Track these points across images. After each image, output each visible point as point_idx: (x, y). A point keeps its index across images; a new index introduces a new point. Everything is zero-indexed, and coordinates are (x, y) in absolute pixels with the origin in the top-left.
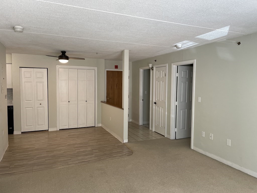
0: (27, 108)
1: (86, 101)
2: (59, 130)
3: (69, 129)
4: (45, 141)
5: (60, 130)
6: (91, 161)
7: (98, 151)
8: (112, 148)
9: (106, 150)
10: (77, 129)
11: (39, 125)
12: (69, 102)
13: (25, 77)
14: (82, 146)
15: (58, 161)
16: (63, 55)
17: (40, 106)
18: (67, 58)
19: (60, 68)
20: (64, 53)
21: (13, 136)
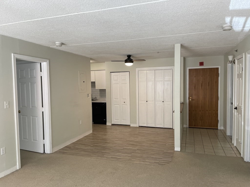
0: (115, 105)
1: (163, 102)
2: (138, 126)
3: (147, 127)
4: (116, 134)
5: (140, 127)
6: (121, 159)
7: (141, 152)
8: (156, 153)
9: (148, 153)
10: (155, 128)
11: (123, 120)
12: (147, 101)
13: (114, 80)
14: (134, 144)
15: (101, 152)
16: (129, 59)
17: (124, 104)
18: (131, 61)
19: (139, 70)
20: (129, 56)
21: (106, 126)
